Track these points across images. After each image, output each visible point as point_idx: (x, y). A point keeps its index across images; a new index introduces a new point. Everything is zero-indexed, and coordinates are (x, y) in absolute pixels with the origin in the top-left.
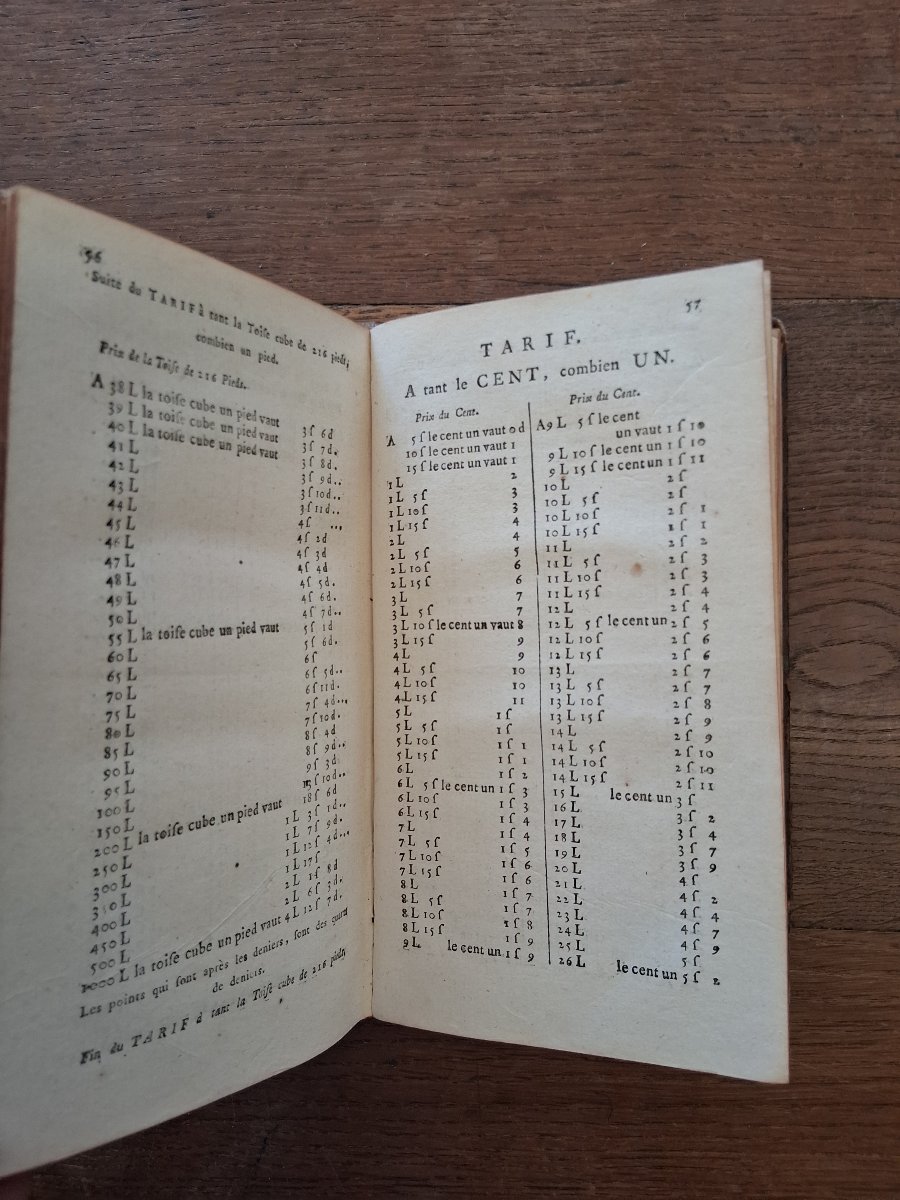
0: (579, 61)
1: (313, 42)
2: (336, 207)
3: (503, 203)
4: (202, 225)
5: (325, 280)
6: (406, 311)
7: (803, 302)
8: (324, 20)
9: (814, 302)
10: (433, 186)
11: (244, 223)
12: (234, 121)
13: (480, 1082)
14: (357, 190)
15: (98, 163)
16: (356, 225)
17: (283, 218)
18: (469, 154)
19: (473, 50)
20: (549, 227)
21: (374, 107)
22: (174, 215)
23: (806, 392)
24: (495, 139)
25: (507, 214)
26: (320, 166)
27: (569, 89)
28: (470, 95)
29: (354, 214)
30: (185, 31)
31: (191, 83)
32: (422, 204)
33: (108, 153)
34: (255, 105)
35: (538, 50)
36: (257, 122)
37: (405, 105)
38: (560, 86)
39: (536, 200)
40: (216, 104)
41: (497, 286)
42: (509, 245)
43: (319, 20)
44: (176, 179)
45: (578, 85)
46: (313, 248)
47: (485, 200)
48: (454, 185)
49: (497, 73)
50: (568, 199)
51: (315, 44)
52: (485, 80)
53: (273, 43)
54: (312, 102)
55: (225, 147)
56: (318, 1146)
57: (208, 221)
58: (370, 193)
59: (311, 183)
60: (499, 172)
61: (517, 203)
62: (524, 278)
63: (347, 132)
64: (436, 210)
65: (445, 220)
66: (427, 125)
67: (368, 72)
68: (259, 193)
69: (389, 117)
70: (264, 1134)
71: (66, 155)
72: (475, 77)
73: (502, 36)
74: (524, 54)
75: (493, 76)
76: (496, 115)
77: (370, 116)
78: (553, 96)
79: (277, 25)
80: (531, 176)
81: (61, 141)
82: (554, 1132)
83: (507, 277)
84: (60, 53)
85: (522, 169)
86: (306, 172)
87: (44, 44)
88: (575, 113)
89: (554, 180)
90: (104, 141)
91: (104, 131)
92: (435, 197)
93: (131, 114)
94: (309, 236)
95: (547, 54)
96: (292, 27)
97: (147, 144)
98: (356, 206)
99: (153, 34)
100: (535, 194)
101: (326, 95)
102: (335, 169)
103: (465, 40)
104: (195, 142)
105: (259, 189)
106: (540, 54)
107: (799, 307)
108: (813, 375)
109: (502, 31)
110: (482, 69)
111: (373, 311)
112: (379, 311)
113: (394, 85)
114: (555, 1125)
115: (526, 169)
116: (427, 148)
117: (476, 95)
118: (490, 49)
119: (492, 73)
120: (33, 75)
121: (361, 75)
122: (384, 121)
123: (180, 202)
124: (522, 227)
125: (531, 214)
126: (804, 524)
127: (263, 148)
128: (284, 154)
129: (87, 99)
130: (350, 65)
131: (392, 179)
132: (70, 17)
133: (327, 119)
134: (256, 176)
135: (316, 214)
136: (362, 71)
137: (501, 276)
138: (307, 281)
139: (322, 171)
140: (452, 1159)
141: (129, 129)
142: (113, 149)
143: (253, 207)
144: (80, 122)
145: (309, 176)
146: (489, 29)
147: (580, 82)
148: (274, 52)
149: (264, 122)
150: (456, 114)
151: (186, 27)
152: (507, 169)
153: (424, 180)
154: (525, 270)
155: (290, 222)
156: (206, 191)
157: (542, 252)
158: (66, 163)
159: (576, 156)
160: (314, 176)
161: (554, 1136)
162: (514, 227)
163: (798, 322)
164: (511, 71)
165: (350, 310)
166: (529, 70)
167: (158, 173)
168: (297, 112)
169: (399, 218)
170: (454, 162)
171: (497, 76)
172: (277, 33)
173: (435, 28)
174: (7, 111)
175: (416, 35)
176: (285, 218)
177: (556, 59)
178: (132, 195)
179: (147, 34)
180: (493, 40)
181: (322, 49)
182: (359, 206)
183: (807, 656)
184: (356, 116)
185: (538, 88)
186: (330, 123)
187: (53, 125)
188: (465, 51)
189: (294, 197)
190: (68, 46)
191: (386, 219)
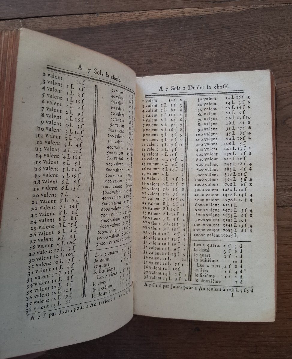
5: (127, 3)
6: (155, 12)
7: (285, 5)
9: (289, 4)
23: (287, 34)
107: (284, 6)
108: (289, 28)
111: (144, 13)
112: (146, 12)
126: (288, 76)
138: (122, 4)
163: (283, 11)
165: (136, 13)
183: (290, 119)
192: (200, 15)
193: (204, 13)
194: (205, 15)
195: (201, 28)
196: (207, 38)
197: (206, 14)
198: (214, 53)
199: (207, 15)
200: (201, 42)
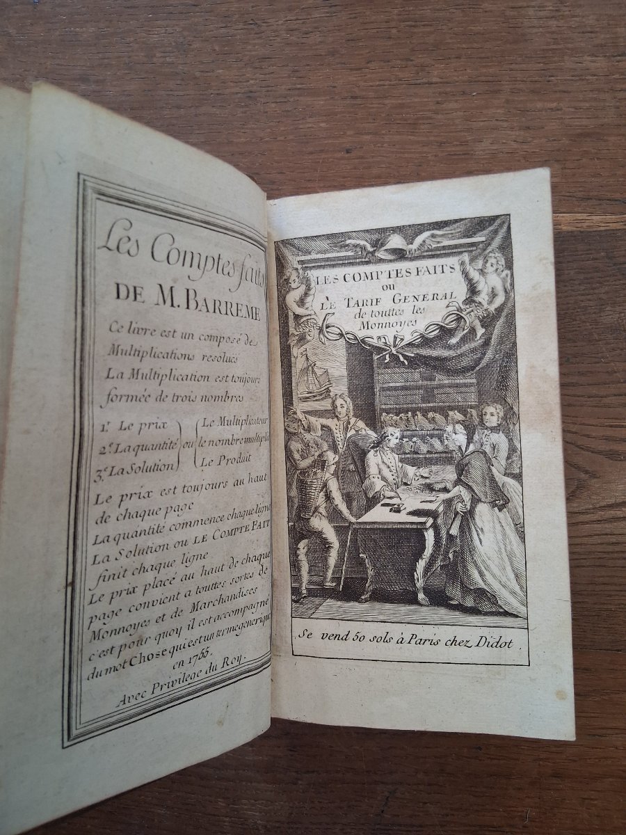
0: (619, 37)
1: (423, 23)
2: (441, 144)
3: (565, 141)
4: (342, 158)
8: (430, 7)
10: (512, 129)
11: (373, 157)
12: (365, 81)
13: (541, 763)
14: (456, 132)
15: (267, 112)
16: (456, 157)
17: (401, 153)
18: (539, 105)
19: (541, 29)
20: (598, 159)
21: (469, 71)
22: (322, 151)
24: (558, 95)
25: (567, 149)
26: (429, 114)
27: (613, 59)
28: (539, 63)
29: (453, 149)
30: (328, 15)
31: (333, 53)
32: (504, 141)
33: (273, 105)
34: (380, 70)
35: (589, 29)
36: (382, 83)
37: (491, 70)
38: (605, 56)
39: (589, 139)
40: (351, 70)
41: (560, 200)
42: (569, 171)
43: (426, 8)
44: (323, 125)
45: (619, 56)
46: (423, 174)
47: (551, 139)
48: (528, 128)
49: (560, 47)
50: (612, 139)
51: (424, 25)
52: (550, 52)
53: (393, 24)
54: (423, 67)
55: (359, 101)
56: (426, 803)
57: (347, 155)
58: (466, 134)
59: (422, 127)
60: (562, 118)
61: (575, 141)
62: (580, 194)
63: (449, 89)
64: (515, 146)
65: (522, 153)
66: (508, 85)
67: (464, 46)
68: (383, 134)
69: (480, 78)
70: (387, 794)
71: (242, 107)
72: (543, 50)
73: (562, 19)
74: (579, 33)
75: (556, 49)
76: (559, 78)
77: (465, 78)
78: (601, 64)
79: (396, 11)
80: (585, 122)
81: (239, 95)
82: (592, 797)
83: (568, 194)
84: (236, 32)
85: (578, 116)
86: (418, 119)
87: (224, 25)
88: (617, 76)
89: (603, 125)
90: (269, 96)
91: (270, 89)
92: (514, 136)
93: (289, 77)
94: (420, 166)
95: (597, 32)
96: (407, 13)
97: (301, 98)
98: (455, 143)
99: (305, 17)
100: (588, 135)
101: (433, 63)
102: (440, 116)
103: (535, 22)
104: (336, 97)
105: (384, 132)
106: (591, 32)
109: (563, 16)
110: (548, 44)
113: (483, 55)
114: (593, 792)
115: (581, 117)
116: (507, 101)
117: (544, 63)
118: (553, 29)
119: (555, 47)
120: (217, 48)
121: (458, 48)
122: (475, 81)
123: (326, 142)
124: (579, 158)
125: (585, 149)
127: (387, 102)
128: (402, 106)
129: (257, 65)
130: (450, 41)
131: (482, 124)
132: (242, 5)
133: (434, 80)
134: (382, 123)
135: (425, 149)
136: (459, 45)
137: (563, 193)
139: (430, 118)
140: (519, 814)
141: (288, 87)
142: (277, 102)
143: (379, 145)
144: (252, 82)
145: (420, 122)
146: (554, 14)
147: (620, 53)
148: (394, 31)
149: (387, 83)
150: (529, 77)
151: (327, 13)
152: (568, 117)
153: (505, 124)
154: (581, 189)
155: (406, 155)
156: (345, 134)
157: (593, 176)
158: (242, 113)
159: (618, 108)
160: (424, 121)
161: (592, 799)
162: (573, 158)
164: (570, 46)
166: (583, 44)
167: (310, 120)
168: (412, 75)
169: (487, 152)
170: (528, 111)
171: (560, 49)
172: (395, 17)
173: (512, 13)
174: (198, 74)
175: (499, 19)
176: (403, 153)
177: (603, 36)
178: (291, 137)
179: (300, 17)
180: (555, 22)
181: (428, 29)
182: (458, 143)
184: (455, 78)
185: (589, 58)
186: (436, 83)
187: (232, 84)
188: (535, 30)
189: (410, 137)
190: (241, 26)
191: (477, 153)
192: (595, 229)
193: (603, 225)
194: (606, 230)
195: (596, 259)
196: (608, 281)
197: (608, 228)
198: (623, 314)
199: (609, 230)
200: (594, 289)
